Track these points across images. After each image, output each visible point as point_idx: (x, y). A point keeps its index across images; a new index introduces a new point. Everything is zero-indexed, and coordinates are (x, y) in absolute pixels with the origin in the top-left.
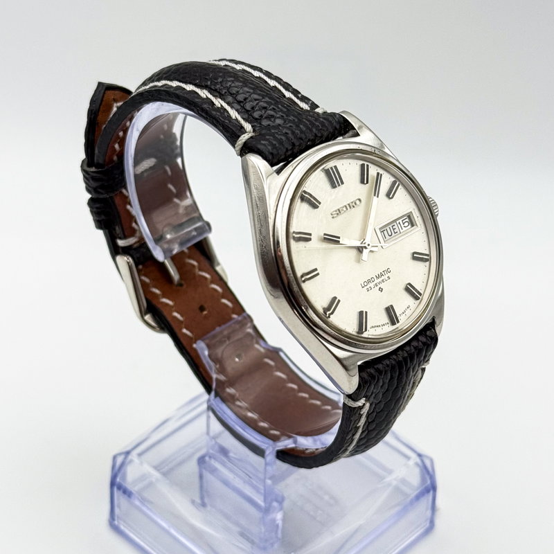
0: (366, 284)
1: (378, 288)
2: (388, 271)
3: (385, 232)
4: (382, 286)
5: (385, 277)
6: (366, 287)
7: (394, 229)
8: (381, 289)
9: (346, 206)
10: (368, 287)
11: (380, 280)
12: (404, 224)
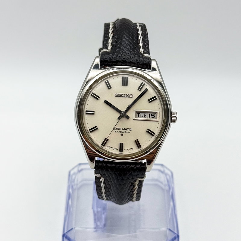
0: (116, 129)
1: (121, 133)
2: (130, 129)
3: (140, 115)
4: (123, 133)
5: (128, 131)
6: (115, 130)
7: (145, 115)
8: (122, 135)
9: (124, 94)
10: (116, 130)
11: (124, 131)
12: (152, 116)
